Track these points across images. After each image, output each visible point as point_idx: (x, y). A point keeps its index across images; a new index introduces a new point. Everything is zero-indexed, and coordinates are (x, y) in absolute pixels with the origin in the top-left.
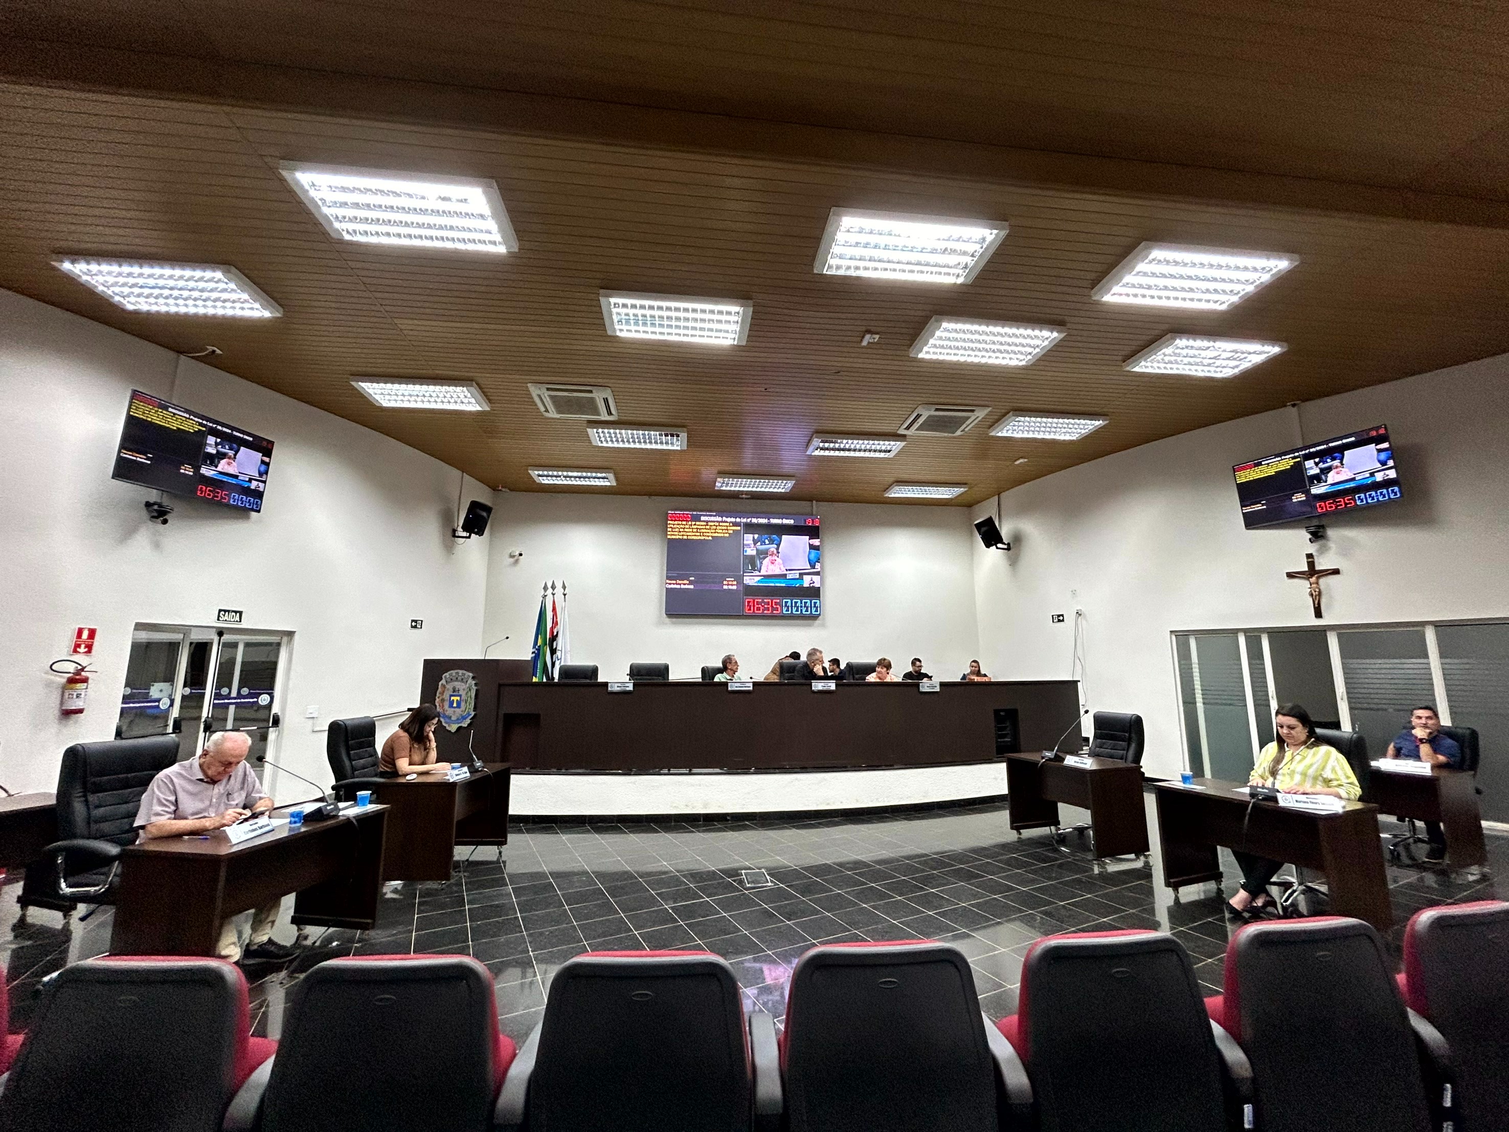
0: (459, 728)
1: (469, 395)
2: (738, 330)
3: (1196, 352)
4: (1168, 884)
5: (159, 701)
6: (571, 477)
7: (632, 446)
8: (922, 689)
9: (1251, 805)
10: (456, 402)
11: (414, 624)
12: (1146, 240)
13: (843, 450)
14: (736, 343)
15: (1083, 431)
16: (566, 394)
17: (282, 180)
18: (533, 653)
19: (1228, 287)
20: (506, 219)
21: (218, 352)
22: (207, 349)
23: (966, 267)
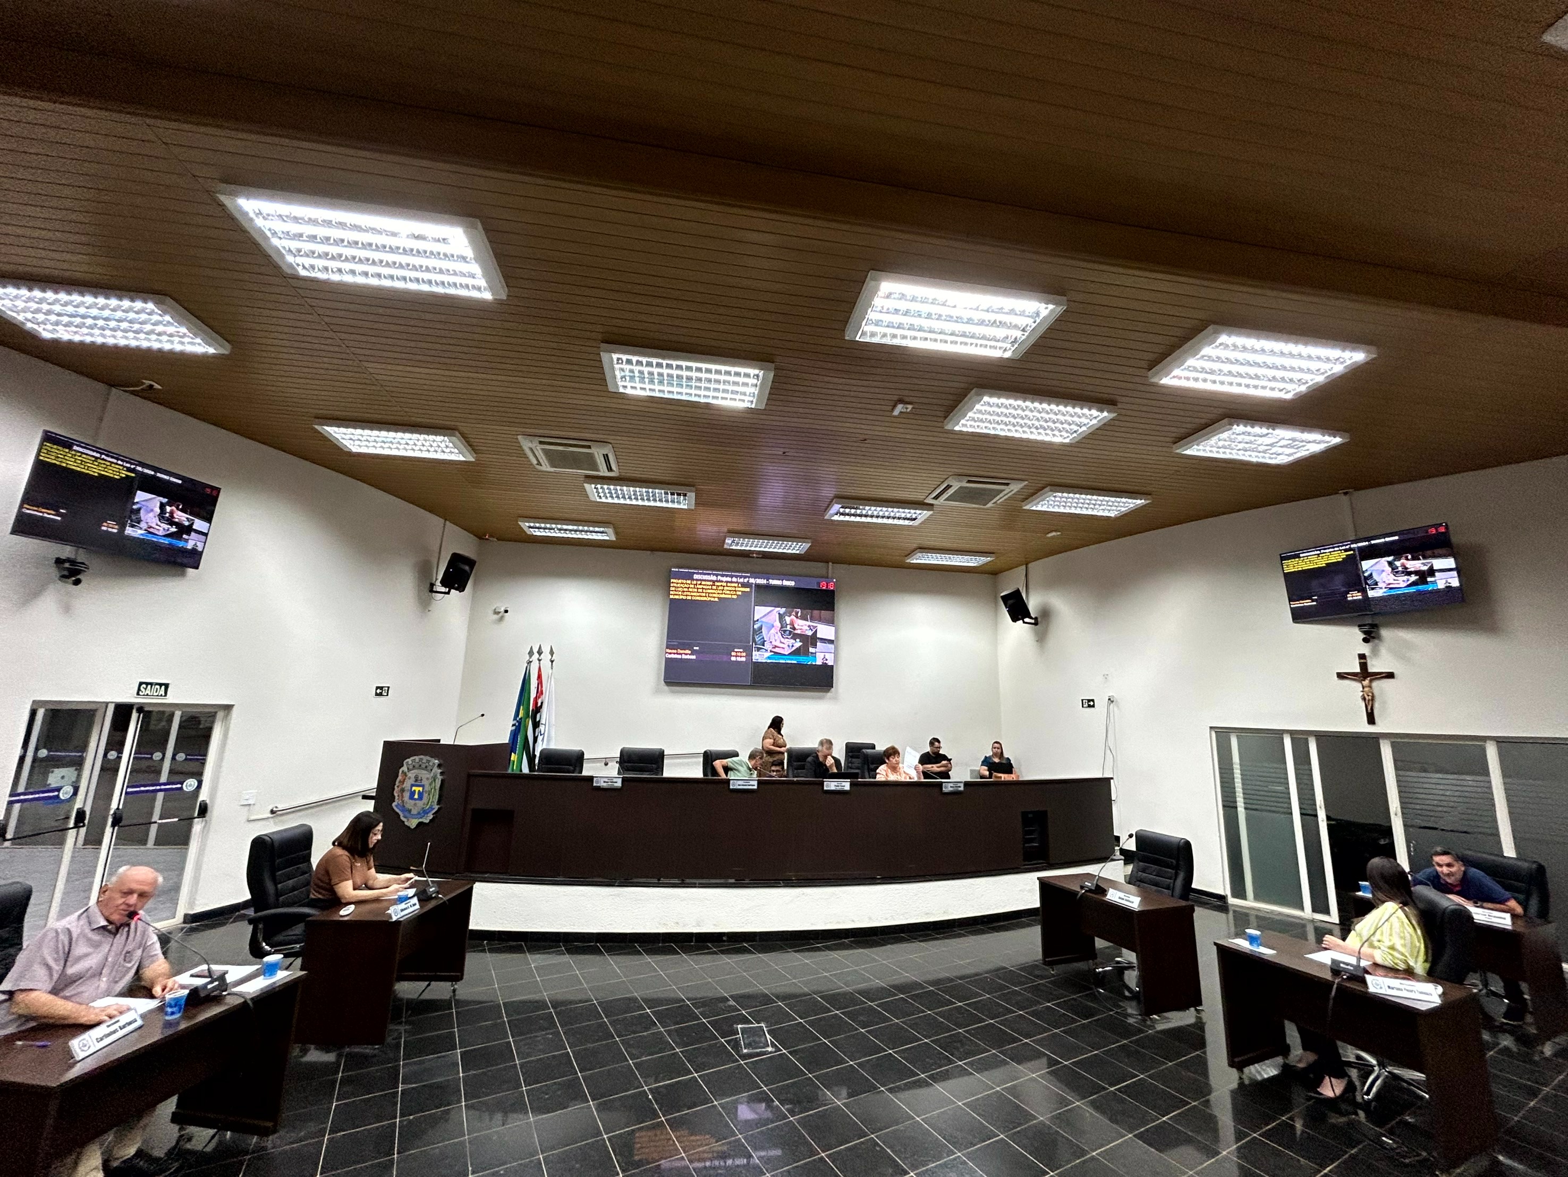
1: (451, 445)
2: (756, 393)
3: (1253, 438)
4: (1232, 1064)
5: (58, 789)
6: (566, 530)
7: (634, 502)
8: (944, 790)
9: (1335, 986)
10: (436, 451)
11: (377, 691)
12: (1215, 323)
13: (866, 516)
14: (753, 406)
15: (1123, 509)
16: (560, 448)
17: (222, 205)
18: (513, 726)
19: (1296, 376)
20: (492, 263)
21: (157, 386)
22: (143, 384)
23: (1013, 343)
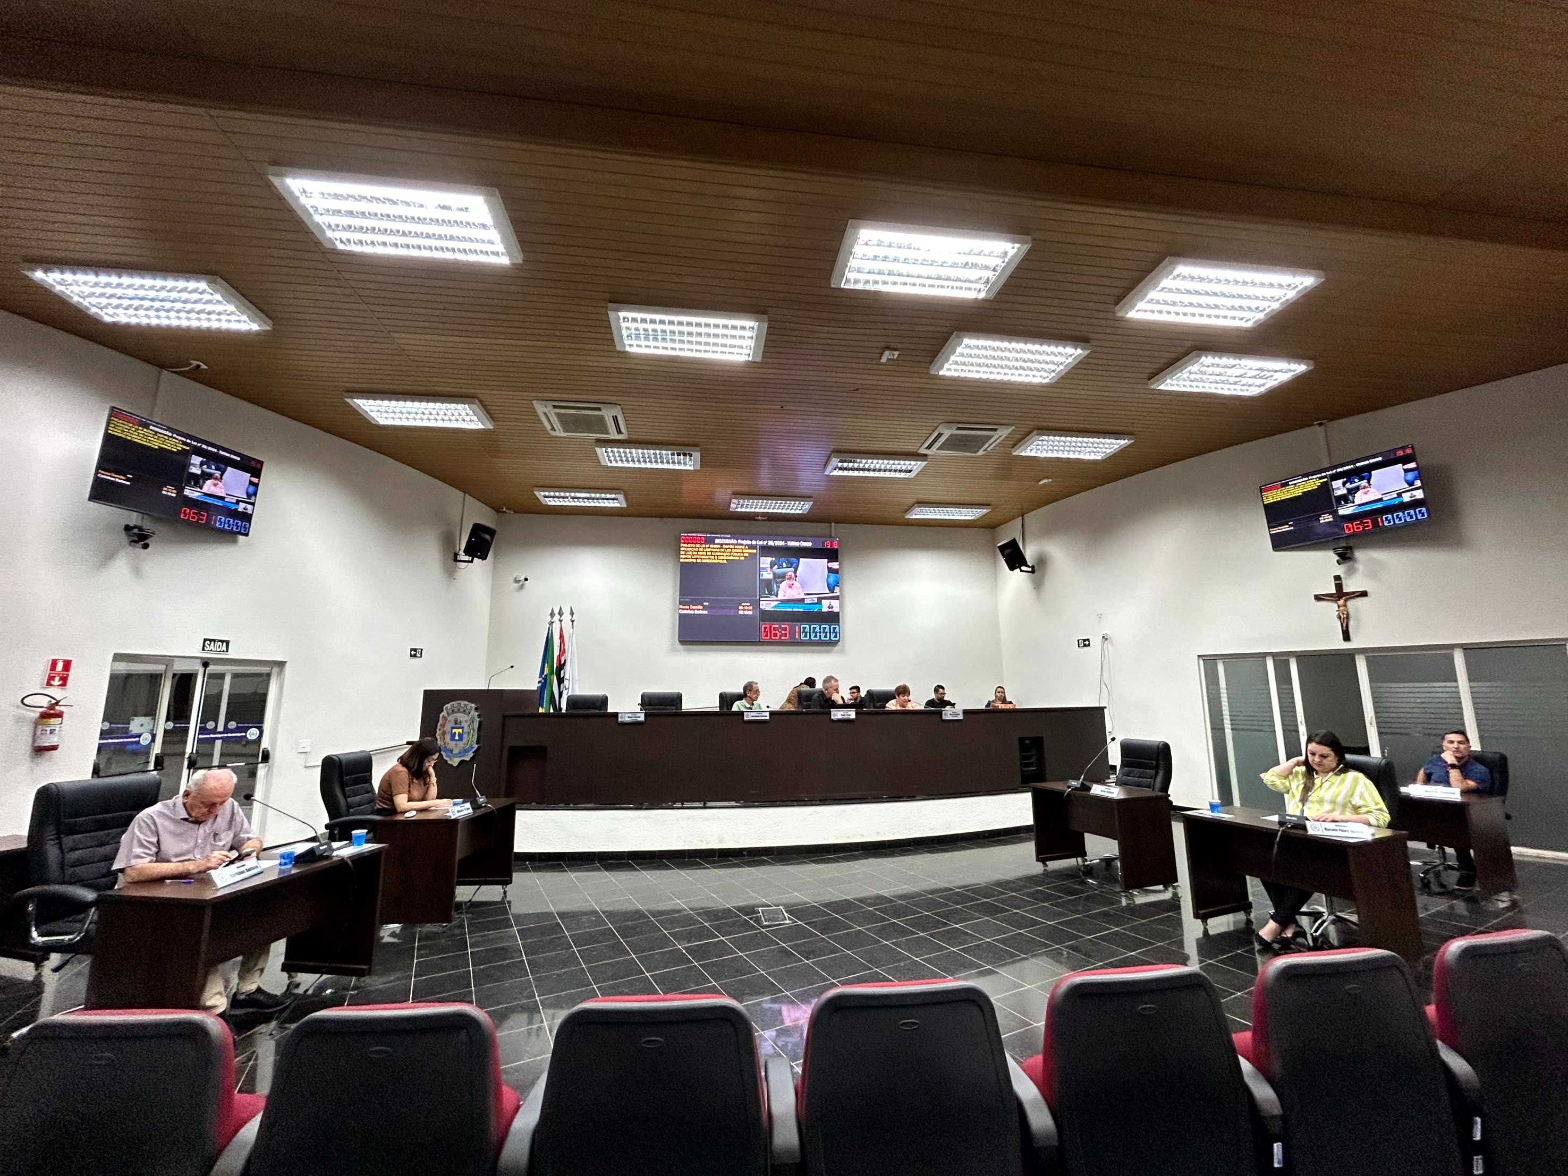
0: (462, 762)
1: (471, 413)
2: (753, 345)
3: (1222, 370)
4: (1196, 916)
5: (139, 736)
6: (579, 498)
7: (643, 465)
8: (944, 717)
9: (1280, 833)
10: (457, 420)
11: (413, 653)
12: (1171, 255)
13: (863, 470)
14: (750, 359)
15: (1108, 451)
16: (572, 412)
17: (270, 186)
18: (539, 682)
19: (1253, 304)
20: (510, 230)
21: (204, 367)
22: (191, 364)
23: (987, 282)
